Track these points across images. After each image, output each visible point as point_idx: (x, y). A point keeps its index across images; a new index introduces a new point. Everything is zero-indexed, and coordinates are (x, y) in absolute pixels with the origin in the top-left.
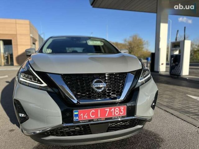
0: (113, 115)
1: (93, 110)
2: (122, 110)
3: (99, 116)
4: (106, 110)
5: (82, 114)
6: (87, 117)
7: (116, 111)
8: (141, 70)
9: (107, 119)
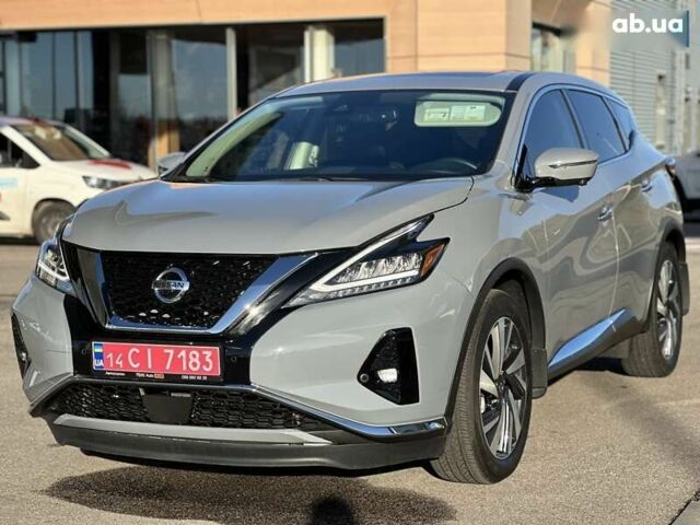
0: (185, 368)
1: (134, 348)
2: (208, 359)
3: (150, 366)
4: (166, 351)
5: (110, 355)
6: (121, 363)
7: (192, 359)
8: (351, 252)
9: (168, 377)
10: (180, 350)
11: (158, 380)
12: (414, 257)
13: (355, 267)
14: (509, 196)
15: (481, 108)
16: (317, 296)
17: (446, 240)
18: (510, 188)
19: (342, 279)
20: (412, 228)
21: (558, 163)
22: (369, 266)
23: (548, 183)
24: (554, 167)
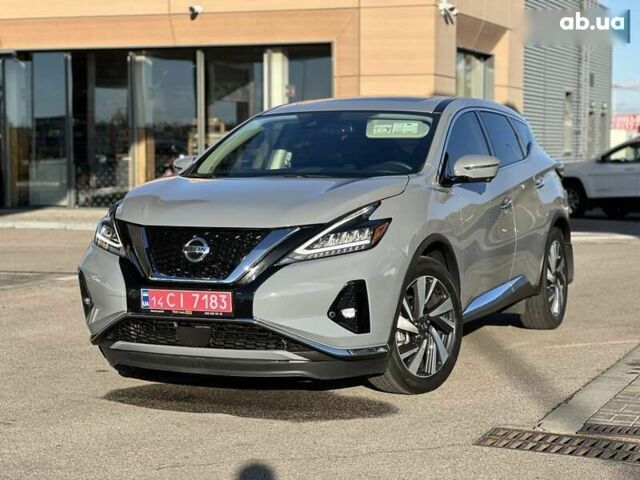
1: (171, 293)
2: (223, 301)
3: (182, 306)
4: (194, 295)
5: (154, 298)
6: (161, 304)
7: (212, 301)
8: (323, 227)
9: (195, 314)
10: (204, 294)
11: (188, 316)
12: (367, 231)
13: (326, 238)
14: (435, 189)
15: (415, 125)
16: (299, 258)
17: (390, 220)
18: (435, 183)
19: (316, 246)
20: (365, 210)
21: (471, 166)
22: (336, 237)
23: (464, 180)
24: (467, 168)
